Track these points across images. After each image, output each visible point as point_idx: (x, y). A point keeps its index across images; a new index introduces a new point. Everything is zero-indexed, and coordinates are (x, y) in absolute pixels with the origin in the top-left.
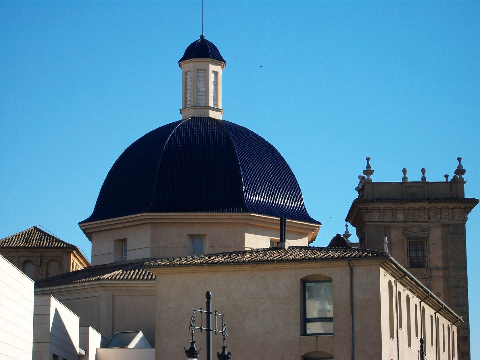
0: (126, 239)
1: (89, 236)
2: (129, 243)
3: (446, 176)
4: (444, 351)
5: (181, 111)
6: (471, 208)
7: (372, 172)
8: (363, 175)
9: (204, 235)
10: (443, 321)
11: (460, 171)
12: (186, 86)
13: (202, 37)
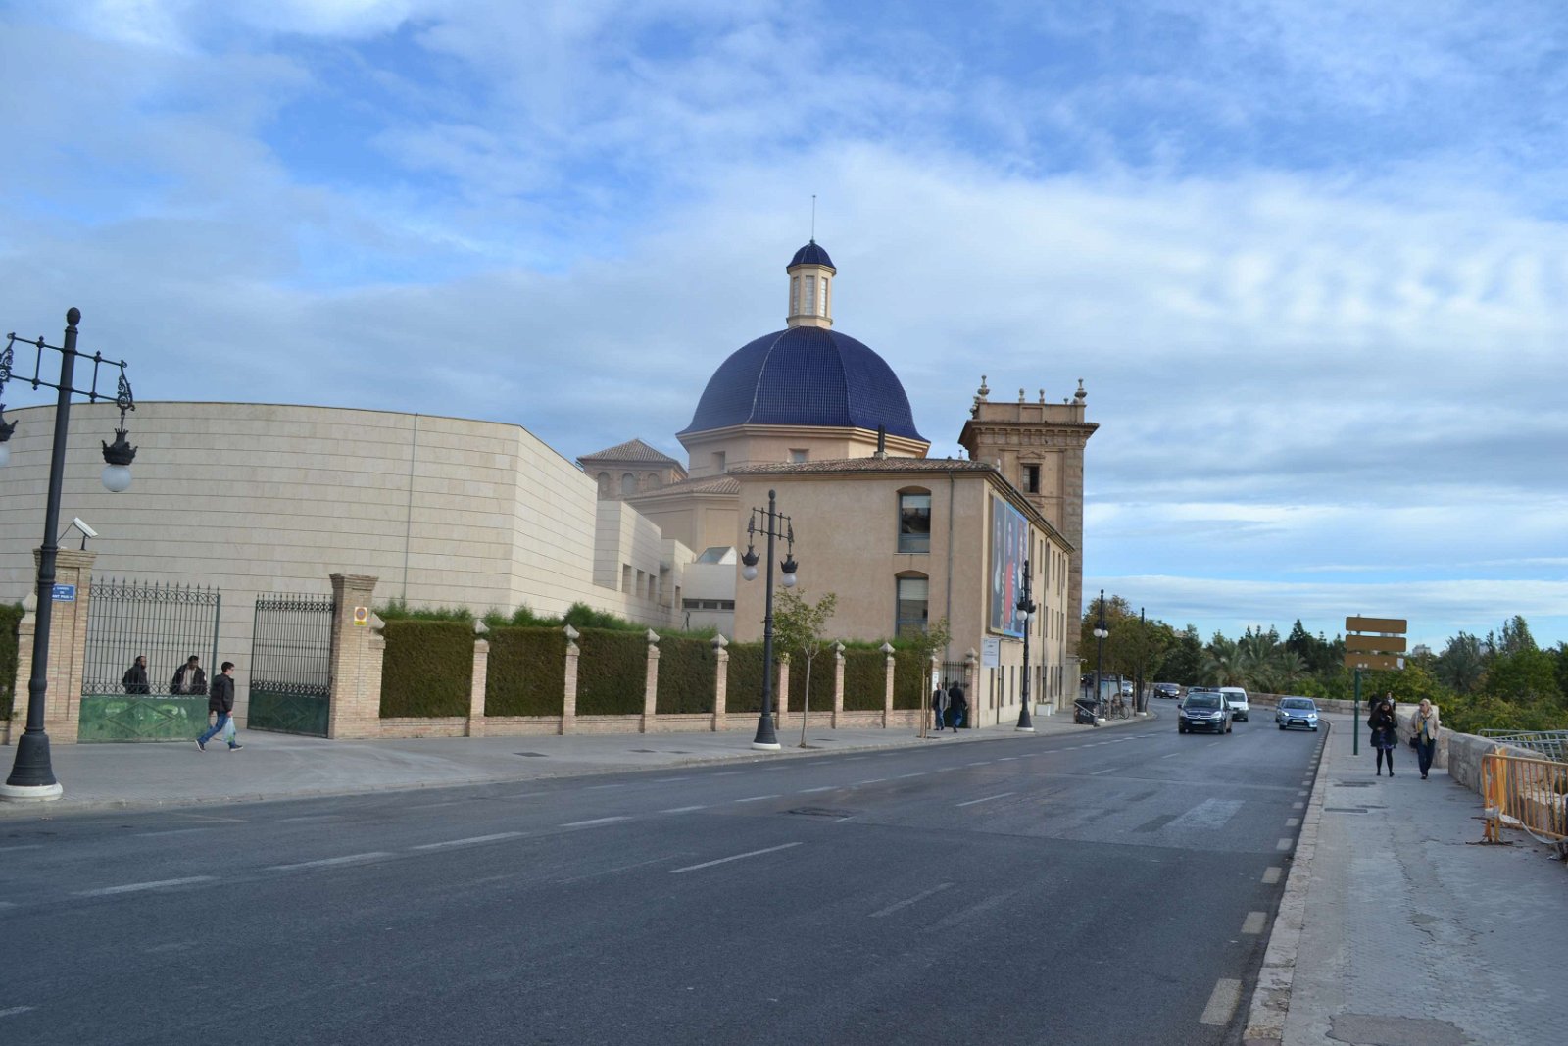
0: (724, 452)
1: (687, 447)
2: (727, 456)
3: (1066, 400)
4: (1054, 579)
5: (788, 320)
6: (1091, 433)
7: (987, 392)
8: (978, 395)
9: (807, 450)
10: (1053, 547)
11: (1081, 395)
12: (794, 293)
13: (812, 242)
